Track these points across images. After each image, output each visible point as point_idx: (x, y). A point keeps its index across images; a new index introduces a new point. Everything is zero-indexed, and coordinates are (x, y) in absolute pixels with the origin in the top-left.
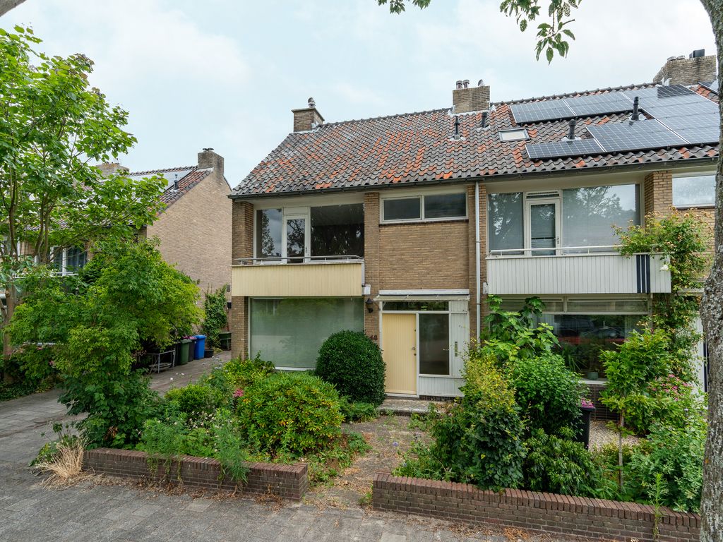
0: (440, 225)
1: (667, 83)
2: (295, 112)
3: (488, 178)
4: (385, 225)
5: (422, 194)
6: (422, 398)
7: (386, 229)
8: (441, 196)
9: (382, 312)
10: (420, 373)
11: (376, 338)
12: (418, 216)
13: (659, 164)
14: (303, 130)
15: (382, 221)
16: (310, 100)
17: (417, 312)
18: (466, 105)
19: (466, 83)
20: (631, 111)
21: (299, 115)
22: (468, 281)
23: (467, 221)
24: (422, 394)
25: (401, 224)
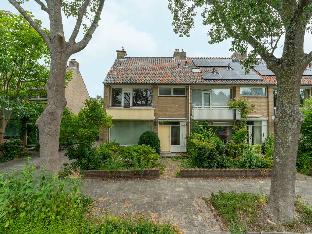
0: (178, 98)
1: (235, 59)
2: (117, 51)
3: (193, 84)
4: (160, 97)
5: (172, 87)
6: (171, 153)
7: (161, 98)
8: (178, 88)
9: (159, 125)
10: (171, 144)
11: (157, 134)
12: (170, 94)
13: (237, 84)
14: (120, 58)
15: (159, 95)
16: (122, 47)
17: (170, 125)
18: (179, 57)
19: (178, 50)
20: (228, 67)
21: (119, 52)
22: (186, 115)
23: (186, 97)
24: (172, 151)
25: (165, 97)
